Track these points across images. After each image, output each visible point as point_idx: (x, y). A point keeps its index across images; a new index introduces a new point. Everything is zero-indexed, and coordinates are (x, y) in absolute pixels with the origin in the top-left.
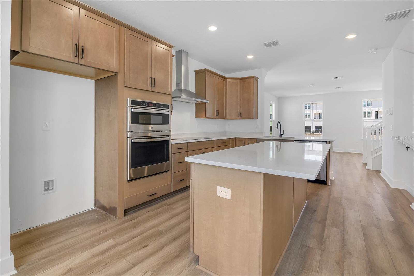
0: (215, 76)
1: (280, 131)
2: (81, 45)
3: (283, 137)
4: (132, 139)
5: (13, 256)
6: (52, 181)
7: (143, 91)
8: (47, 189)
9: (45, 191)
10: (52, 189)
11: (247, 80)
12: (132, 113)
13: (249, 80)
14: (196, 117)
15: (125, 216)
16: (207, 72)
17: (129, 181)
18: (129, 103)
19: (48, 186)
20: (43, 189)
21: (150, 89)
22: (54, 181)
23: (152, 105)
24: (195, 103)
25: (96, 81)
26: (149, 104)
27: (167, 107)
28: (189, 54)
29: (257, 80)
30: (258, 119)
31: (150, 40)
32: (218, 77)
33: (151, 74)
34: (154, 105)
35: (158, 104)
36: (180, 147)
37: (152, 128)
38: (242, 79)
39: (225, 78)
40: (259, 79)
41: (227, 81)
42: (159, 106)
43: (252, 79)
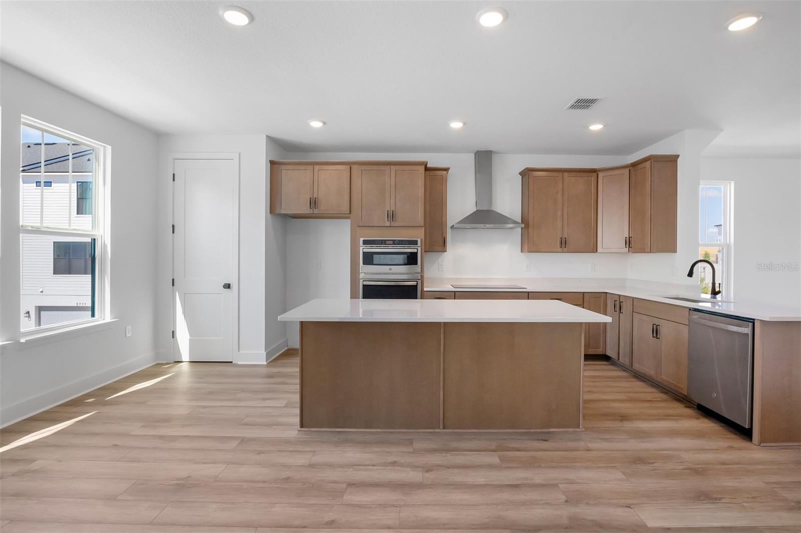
1: (714, 283)
2: (314, 197)
4: (364, 282)
7: (380, 228)
11: (641, 166)
12: (364, 253)
13: (644, 165)
14: (522, 251)
16: (530, 173)
18: (361, 242)
21: (388, 224)
26: (387, 242)
27: (415, 243)
28: (495, 153)
29: (672, 160)
30: (675, 251)
31: (389, 166)
32: (566, 174)
33: (389, 206)
34: (394, 242)
35: (399, 240)
36: (441, 295)
37: (390, 269)
38: (634, 165)
39: (594, 171)
40: (678, 156)
41: (601, 175)
42: (401, 242)
43: (648, 164)
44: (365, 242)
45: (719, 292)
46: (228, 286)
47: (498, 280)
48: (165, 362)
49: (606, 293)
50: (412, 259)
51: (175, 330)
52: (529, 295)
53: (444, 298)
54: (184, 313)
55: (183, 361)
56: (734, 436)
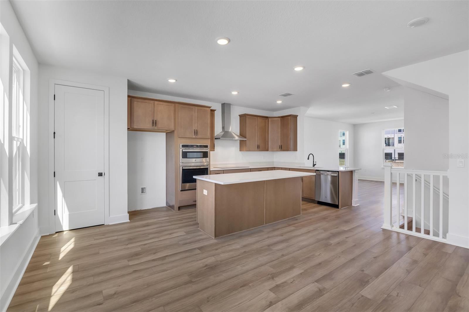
0: (255, 117)
1: (314, 162)
2: (155, 119)
3: (316, 168)
4: (182, 167)
5: (128, 214)
6: (145, 188)
7: (190, 139)
8: (142, 192)
9: (142, 193)
10: (145, 193)
11: (286, 118)
12: (183, 152)
13: (288, 118)
14: (240, 151)
15: (179, 210)
16: (247, 116)
17: (181, 191)
18: (181, 146)
19: (143, 190)
20: (141, 192)
21: (194, 137)
22: (146, 188)
23: (196, 146)
24: (240, 140)
25: (166, 133)
26: (194, 146)
27: (206, 147)
28: (232, 105)
29: (296, 117)
30: (297, 151)
31: (194, 107)
32: (259, 118)
33: (195, 127)
34: (197, 146)
35: (200, 145)
36: (218, 172)
37: (195, 160)
38: (283, 117)
39: (267, 117)
40: (298, 116)
41: (270, 119)
42: (201, 146)
43: (289, 117)
44: (183, 146)
45: (316, 164)
46: (100, 174)
47: (232, 164)
48: (48, 234)
49: (275, 167)
50: (205, 155)
51: (55, 209)
52: (251, 170)
53: (219, 174)
54: (64, 196)
55: (64, 230)
56: (333, 208)
